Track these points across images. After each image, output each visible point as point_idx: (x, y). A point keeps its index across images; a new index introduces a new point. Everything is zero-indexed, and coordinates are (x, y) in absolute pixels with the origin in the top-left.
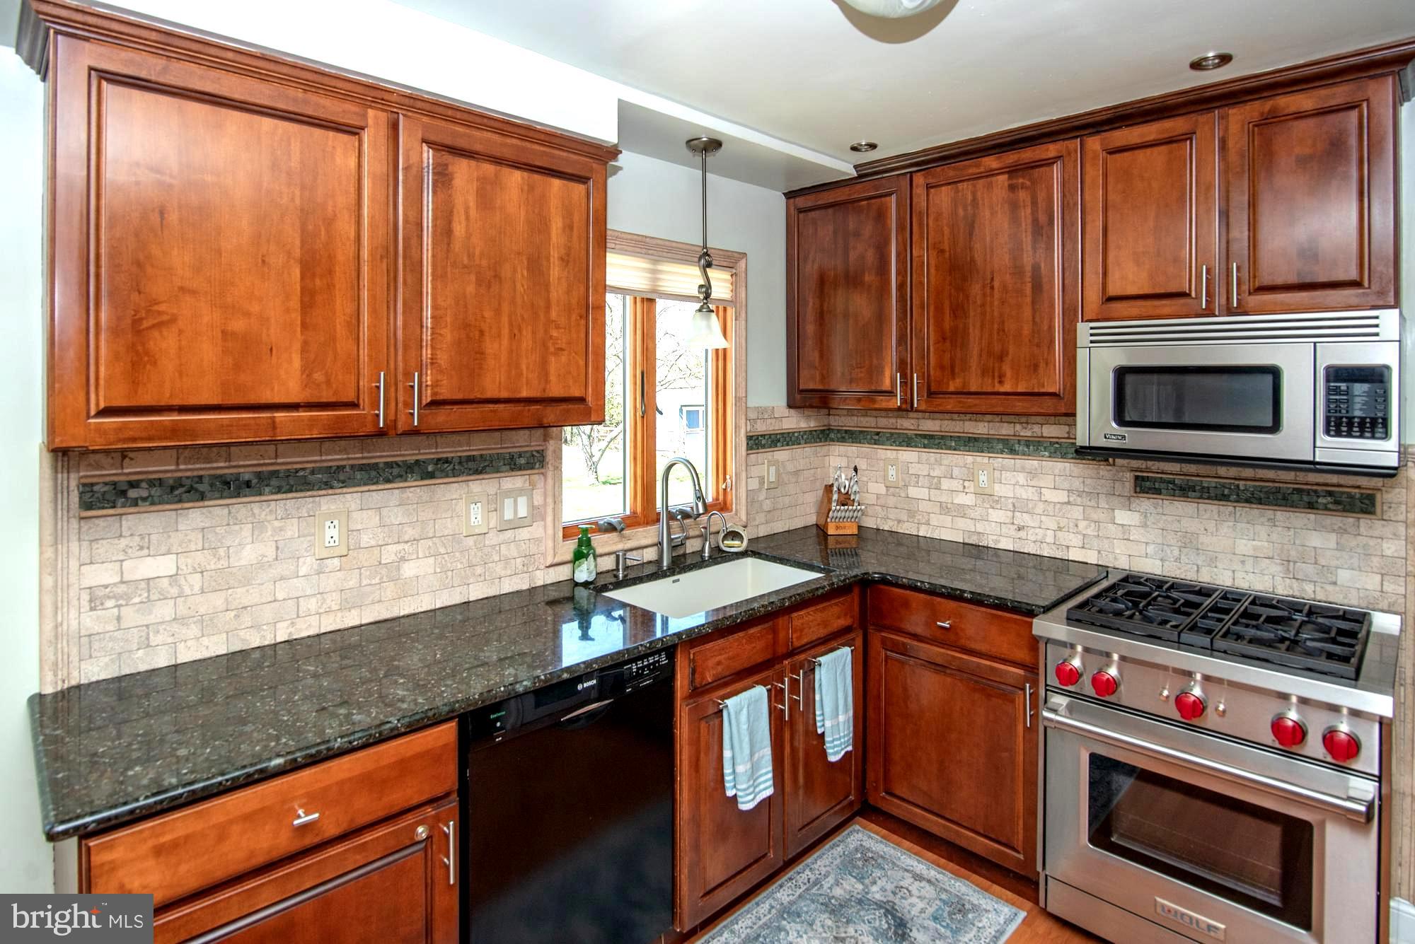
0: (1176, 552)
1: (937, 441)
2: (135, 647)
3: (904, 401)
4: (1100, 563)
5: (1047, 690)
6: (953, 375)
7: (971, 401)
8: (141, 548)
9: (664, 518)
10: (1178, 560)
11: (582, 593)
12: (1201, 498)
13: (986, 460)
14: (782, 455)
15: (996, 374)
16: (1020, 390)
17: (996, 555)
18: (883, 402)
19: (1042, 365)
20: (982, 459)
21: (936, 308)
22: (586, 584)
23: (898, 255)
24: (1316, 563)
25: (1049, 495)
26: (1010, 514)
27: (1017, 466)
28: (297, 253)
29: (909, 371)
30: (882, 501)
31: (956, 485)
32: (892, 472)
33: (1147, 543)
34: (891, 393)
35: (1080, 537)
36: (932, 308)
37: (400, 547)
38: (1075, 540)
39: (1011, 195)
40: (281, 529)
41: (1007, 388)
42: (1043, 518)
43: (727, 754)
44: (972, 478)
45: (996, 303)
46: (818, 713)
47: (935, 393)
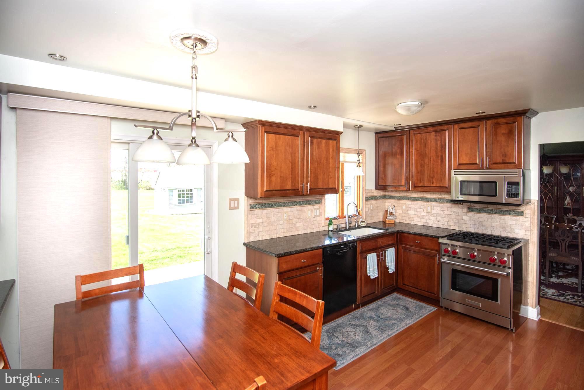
0: (478, 227)
1: (416, 199)
2: (257, 236)
3: (407, 188)
4: (459, 230)
5: (442, 255)
6: (421, 182)
7: (425, 188)
8: (258, 217)
9: (347, 217)
10: (478, 228)
11: (330, 233)
12: (484, 213)
13: (429, 204)
14: (374, 202)
15: (432, 182)
16: (437, 186)
17: (432, 228)
18: (402, 188)
19: (443, 180)
20: (428, 203)
21: (416, 165)
22: (331, 231)
23: (406, 151)
24: (510, 228)
25: (446, 213)
26: (436, 218)
27: (438, 205)
28: (290, 160)
29: (409, 181)
30: (401, 215)
31: (421, 210)
32: (404, 207)
33: (470, 224)
34: (404, 186)
35: (454, 223)
36: (415, 165)
37: (296, 220)
38: (453, 224)
39: (436, 138)
40: (278, 215)
41: (434, 185)
42: (445, 219)
43: (368, 266)
44: (425, 208)
45: (432, 164)
46: (387, 262)
47: (415, 186)
